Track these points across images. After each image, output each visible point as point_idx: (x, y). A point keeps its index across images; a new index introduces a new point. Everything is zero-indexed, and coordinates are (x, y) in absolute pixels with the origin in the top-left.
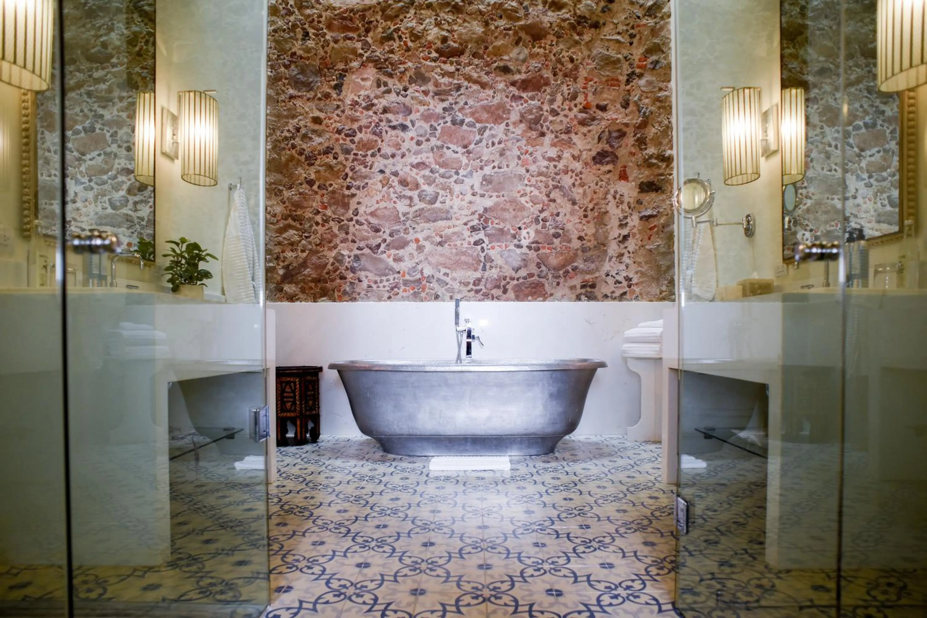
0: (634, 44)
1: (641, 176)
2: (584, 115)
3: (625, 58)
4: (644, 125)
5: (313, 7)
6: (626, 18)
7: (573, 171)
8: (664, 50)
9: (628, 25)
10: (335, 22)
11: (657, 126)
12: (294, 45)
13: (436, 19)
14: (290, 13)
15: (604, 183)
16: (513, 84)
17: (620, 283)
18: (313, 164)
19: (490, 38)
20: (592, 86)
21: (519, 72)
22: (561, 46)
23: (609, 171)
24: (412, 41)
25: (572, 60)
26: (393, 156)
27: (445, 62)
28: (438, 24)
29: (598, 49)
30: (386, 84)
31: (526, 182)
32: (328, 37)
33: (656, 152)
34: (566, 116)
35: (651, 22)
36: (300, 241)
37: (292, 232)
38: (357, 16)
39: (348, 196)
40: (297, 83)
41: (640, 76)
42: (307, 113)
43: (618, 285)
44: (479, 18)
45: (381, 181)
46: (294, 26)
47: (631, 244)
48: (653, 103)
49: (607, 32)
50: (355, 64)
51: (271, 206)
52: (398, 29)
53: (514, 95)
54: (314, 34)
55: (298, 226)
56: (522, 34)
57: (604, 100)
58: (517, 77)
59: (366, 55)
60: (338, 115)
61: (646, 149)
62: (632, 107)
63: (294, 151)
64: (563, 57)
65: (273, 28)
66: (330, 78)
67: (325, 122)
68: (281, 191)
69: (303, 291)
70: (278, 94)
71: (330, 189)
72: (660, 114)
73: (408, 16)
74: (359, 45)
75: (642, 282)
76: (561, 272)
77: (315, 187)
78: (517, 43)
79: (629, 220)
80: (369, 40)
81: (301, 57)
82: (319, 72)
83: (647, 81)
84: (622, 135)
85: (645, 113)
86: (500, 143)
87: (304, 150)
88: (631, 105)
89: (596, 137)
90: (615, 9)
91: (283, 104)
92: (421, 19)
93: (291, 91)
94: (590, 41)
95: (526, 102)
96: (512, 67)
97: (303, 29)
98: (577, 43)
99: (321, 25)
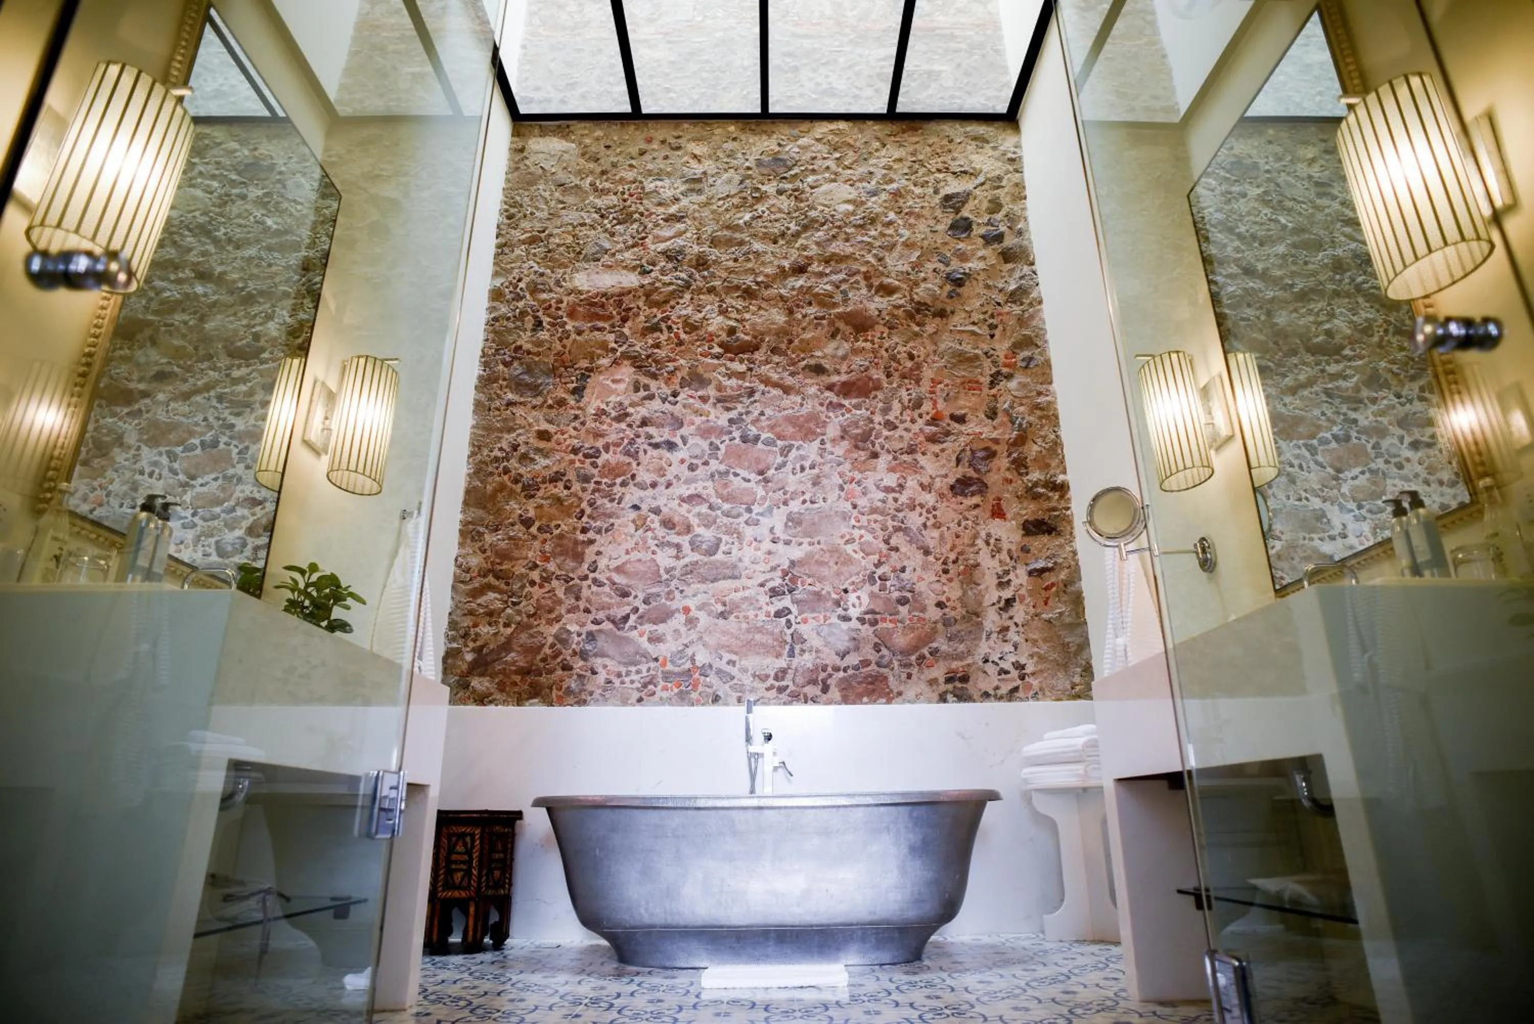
0: (996, 337)
1: (1024, 512)
2: (934, 429)
3: (986, 353)
4: (1021, 440)
5: (551, 291)
6: (982, 305)
7: (922, 506)
8: (1039, 343)
9: (985, 313)
10: (581, 309)
11: (1039, 441)
12: (519, 336)
13: (720, 306)
14: (519, 298)
15: (969, 523)
16: (830, 388)
17: (1007, 672)
18: (533, 496)
19: (796, 330)
20: (942, 390)
21: (838, 372)
22: (896, 339)
23: (977, 506)
24: (686, 333)
25: (911, 357)
26: (654, 485)
27: (732, 360)
28: (723, 312)
29: (947, 343)
30: (647, 387)
31: (853, 522)
32: (568, 327)
33: (1042, 478)
34: (906, 430)
35: (1017, 309)
36: (504, 610)
37: (492, 595)
38: (611, 301)
39: (583, 542)
40: (518, 385)
41: (1009, 377)
42: (530, 425)
43: (1003, 676)
44: (780, 304)
45: (634, 521)
46: (523, 313)
47: (1019, 612)
48: (1031, 413)
49: (957, 320)
50: (605, 362)
51: (464, 557)
52: (668, 318)
53: (831, 403)
54: (549, 323)
55: (503, 586)
56: (841, 325)
57: (961, 408)
58: (835, 379)
59: (620, 350)
60: (575, 429)
61: (1027, 474)
62: (1001, 418)
63: (506, 478)
64: (899, 353)
65: (493, 315)
66: (568, 380)
67: (555, 437)
68: (480, 534)
69: (501, 688)
70: (490, 399)
71: (556, 532)
72: (1042, 426)
73: (681, 301)
74: (611, 337)
75: (1041, 671)
76: (913, 658)
77: (534, 530)
78: (833, 336)
79: (1011, 576)
80: (626, 331)
81: (529, 353)
82: (553, 372)
83: (1020, 383)
84: (991, 455)
85: (1020, 425)
86: (812, 467)
87: (522, 476)
88: (1000, 414)
89: (954, 458)
90: (966, 295)
91: (497, 413)
92: (699, 306)
93: (510, 396)
94: (935, 333)
95: (849, 411)
96: (827, 366)
97: (535, 317)
98: (917, 335)
99: (560, 313)
